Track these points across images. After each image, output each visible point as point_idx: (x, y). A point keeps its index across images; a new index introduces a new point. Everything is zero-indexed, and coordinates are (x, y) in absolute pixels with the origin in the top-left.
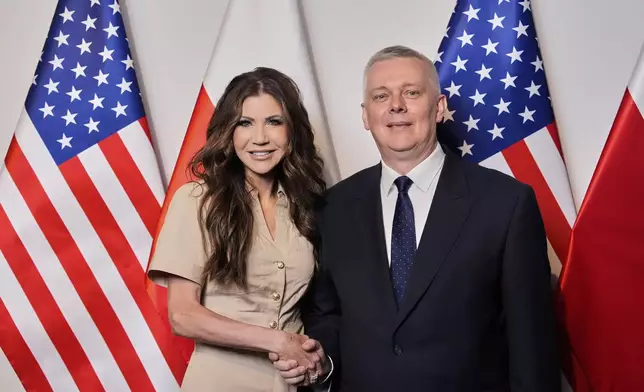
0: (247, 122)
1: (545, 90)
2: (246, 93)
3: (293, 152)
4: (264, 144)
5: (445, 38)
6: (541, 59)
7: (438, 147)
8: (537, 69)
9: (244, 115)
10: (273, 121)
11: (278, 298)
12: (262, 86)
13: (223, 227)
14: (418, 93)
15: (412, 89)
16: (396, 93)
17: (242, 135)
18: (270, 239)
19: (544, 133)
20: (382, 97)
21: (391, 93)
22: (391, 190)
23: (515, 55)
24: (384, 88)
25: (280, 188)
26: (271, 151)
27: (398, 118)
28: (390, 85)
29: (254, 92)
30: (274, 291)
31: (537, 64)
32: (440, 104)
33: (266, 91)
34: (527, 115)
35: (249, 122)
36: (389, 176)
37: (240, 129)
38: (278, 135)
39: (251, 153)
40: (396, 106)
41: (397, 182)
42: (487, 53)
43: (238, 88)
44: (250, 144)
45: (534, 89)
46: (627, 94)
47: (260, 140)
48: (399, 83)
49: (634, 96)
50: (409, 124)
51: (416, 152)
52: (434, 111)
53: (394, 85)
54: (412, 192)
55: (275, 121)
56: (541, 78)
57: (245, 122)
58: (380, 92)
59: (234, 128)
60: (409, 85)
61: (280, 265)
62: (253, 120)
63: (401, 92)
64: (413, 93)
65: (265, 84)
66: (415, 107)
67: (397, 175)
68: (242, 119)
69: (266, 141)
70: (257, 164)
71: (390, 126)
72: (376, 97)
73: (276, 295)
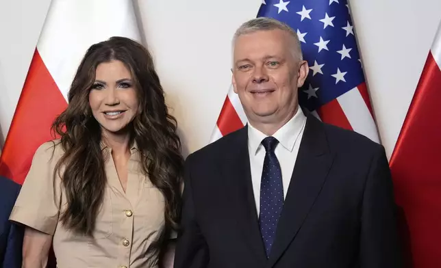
0: (100, 86)
1: (356, 53)
2: (98, 60)
3: (143, 113)
4: (114, 105)
5: (263, 5)
6: (351, 24)
7: (300, 111)
8: (348, 34)
9: (97, 79)
10: (123, 84)
11: (128, 243)
12: (113, 53)
13: (78, 181)
14: (278, 63)
15: (271, 60)
16: (259, 64)
17: (97, 96)
18: (121, 190)
19: (355, 93)
20: (245, 67)
21: (254, 64)
22: (259, 149)
23: (328, 21)
24: (247, 60)
25: (135, 145)
26: (122, 111)
27: (261, 87)
28: (253, 56)
29: (107, 58)
30: (123, 238)
31: (348, 29)
32: (302, 70)
33: (117, 58)
34: (340, 76)
35: (102, 86)
36: (256, 137)
37: (94, 92)
38: (127, 96)
39: (105, 113)
40: (258, 77)
41: (264, 142)
42: (302, 19)
43: (94, 54)
44: (103, 105)
45: (345, 53)
46: (430, 57)
47: (111, 101)
48: (261, 55)
49: (436, 58)
50: (272, 91)
51: (278, 116)
52: (295, 77)
53: (256, 56)
54: (277, 152)
55: (125, 84)
56: (352, 42)
57: (98, 85)
58: (245, 63)
59: (89, 90)
60: (271, 57)
61: (129, 213)
62: (105, 83)
63: (264, 63)
64: (273, 64)
65: (117, 52)
66: (276, 75)
67: (263, 136)
68: (96, 83)
69: (117, 101)
70: (112, 124)
71: (253, 92)
72: (241, 67)
73: (125, 241)
